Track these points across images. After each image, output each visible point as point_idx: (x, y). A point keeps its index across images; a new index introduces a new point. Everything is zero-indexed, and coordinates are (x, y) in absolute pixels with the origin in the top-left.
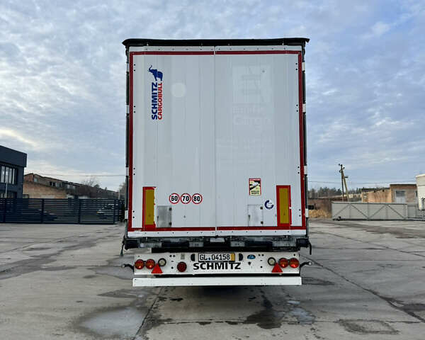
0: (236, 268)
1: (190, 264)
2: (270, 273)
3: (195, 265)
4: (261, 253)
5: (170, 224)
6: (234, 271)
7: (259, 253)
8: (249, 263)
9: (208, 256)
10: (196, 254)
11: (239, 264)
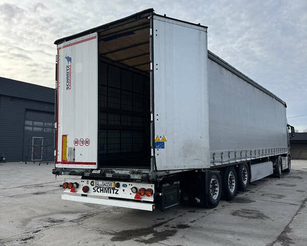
0: (116, 193)
1: (91, 188)
2: (133, 199)
3: (94, 189)
4: (131, 183)
5: (74, 160)
6: (115, 196)
7: (129, 183)
8: (124, 190)
9: (100, 183)
10: (94, 181)
11: (118, 190)
